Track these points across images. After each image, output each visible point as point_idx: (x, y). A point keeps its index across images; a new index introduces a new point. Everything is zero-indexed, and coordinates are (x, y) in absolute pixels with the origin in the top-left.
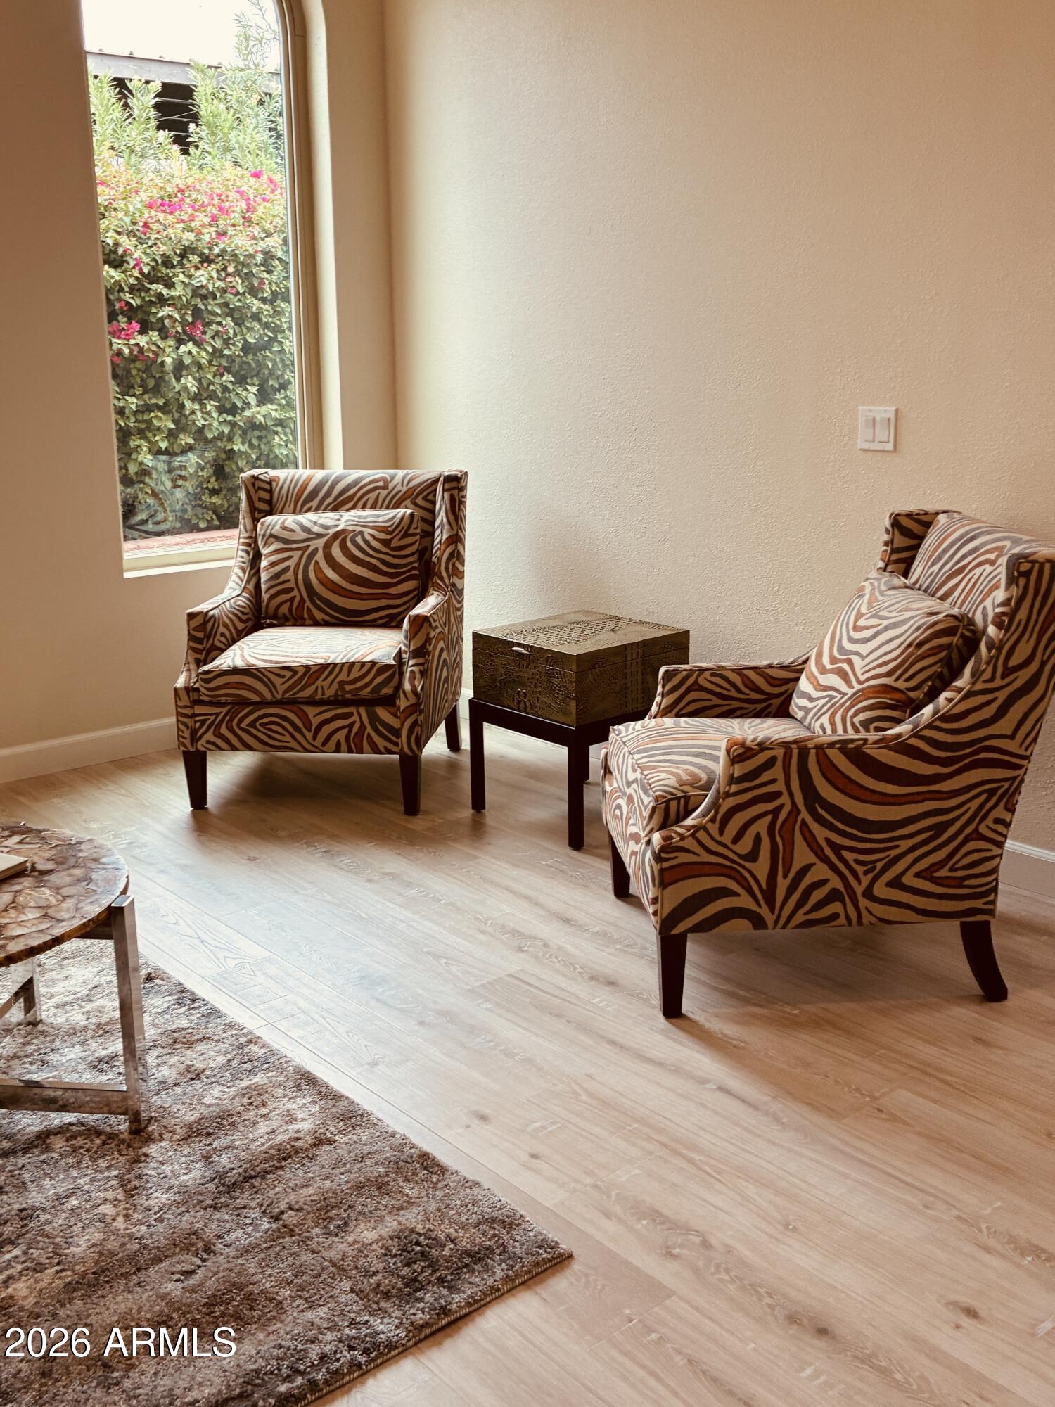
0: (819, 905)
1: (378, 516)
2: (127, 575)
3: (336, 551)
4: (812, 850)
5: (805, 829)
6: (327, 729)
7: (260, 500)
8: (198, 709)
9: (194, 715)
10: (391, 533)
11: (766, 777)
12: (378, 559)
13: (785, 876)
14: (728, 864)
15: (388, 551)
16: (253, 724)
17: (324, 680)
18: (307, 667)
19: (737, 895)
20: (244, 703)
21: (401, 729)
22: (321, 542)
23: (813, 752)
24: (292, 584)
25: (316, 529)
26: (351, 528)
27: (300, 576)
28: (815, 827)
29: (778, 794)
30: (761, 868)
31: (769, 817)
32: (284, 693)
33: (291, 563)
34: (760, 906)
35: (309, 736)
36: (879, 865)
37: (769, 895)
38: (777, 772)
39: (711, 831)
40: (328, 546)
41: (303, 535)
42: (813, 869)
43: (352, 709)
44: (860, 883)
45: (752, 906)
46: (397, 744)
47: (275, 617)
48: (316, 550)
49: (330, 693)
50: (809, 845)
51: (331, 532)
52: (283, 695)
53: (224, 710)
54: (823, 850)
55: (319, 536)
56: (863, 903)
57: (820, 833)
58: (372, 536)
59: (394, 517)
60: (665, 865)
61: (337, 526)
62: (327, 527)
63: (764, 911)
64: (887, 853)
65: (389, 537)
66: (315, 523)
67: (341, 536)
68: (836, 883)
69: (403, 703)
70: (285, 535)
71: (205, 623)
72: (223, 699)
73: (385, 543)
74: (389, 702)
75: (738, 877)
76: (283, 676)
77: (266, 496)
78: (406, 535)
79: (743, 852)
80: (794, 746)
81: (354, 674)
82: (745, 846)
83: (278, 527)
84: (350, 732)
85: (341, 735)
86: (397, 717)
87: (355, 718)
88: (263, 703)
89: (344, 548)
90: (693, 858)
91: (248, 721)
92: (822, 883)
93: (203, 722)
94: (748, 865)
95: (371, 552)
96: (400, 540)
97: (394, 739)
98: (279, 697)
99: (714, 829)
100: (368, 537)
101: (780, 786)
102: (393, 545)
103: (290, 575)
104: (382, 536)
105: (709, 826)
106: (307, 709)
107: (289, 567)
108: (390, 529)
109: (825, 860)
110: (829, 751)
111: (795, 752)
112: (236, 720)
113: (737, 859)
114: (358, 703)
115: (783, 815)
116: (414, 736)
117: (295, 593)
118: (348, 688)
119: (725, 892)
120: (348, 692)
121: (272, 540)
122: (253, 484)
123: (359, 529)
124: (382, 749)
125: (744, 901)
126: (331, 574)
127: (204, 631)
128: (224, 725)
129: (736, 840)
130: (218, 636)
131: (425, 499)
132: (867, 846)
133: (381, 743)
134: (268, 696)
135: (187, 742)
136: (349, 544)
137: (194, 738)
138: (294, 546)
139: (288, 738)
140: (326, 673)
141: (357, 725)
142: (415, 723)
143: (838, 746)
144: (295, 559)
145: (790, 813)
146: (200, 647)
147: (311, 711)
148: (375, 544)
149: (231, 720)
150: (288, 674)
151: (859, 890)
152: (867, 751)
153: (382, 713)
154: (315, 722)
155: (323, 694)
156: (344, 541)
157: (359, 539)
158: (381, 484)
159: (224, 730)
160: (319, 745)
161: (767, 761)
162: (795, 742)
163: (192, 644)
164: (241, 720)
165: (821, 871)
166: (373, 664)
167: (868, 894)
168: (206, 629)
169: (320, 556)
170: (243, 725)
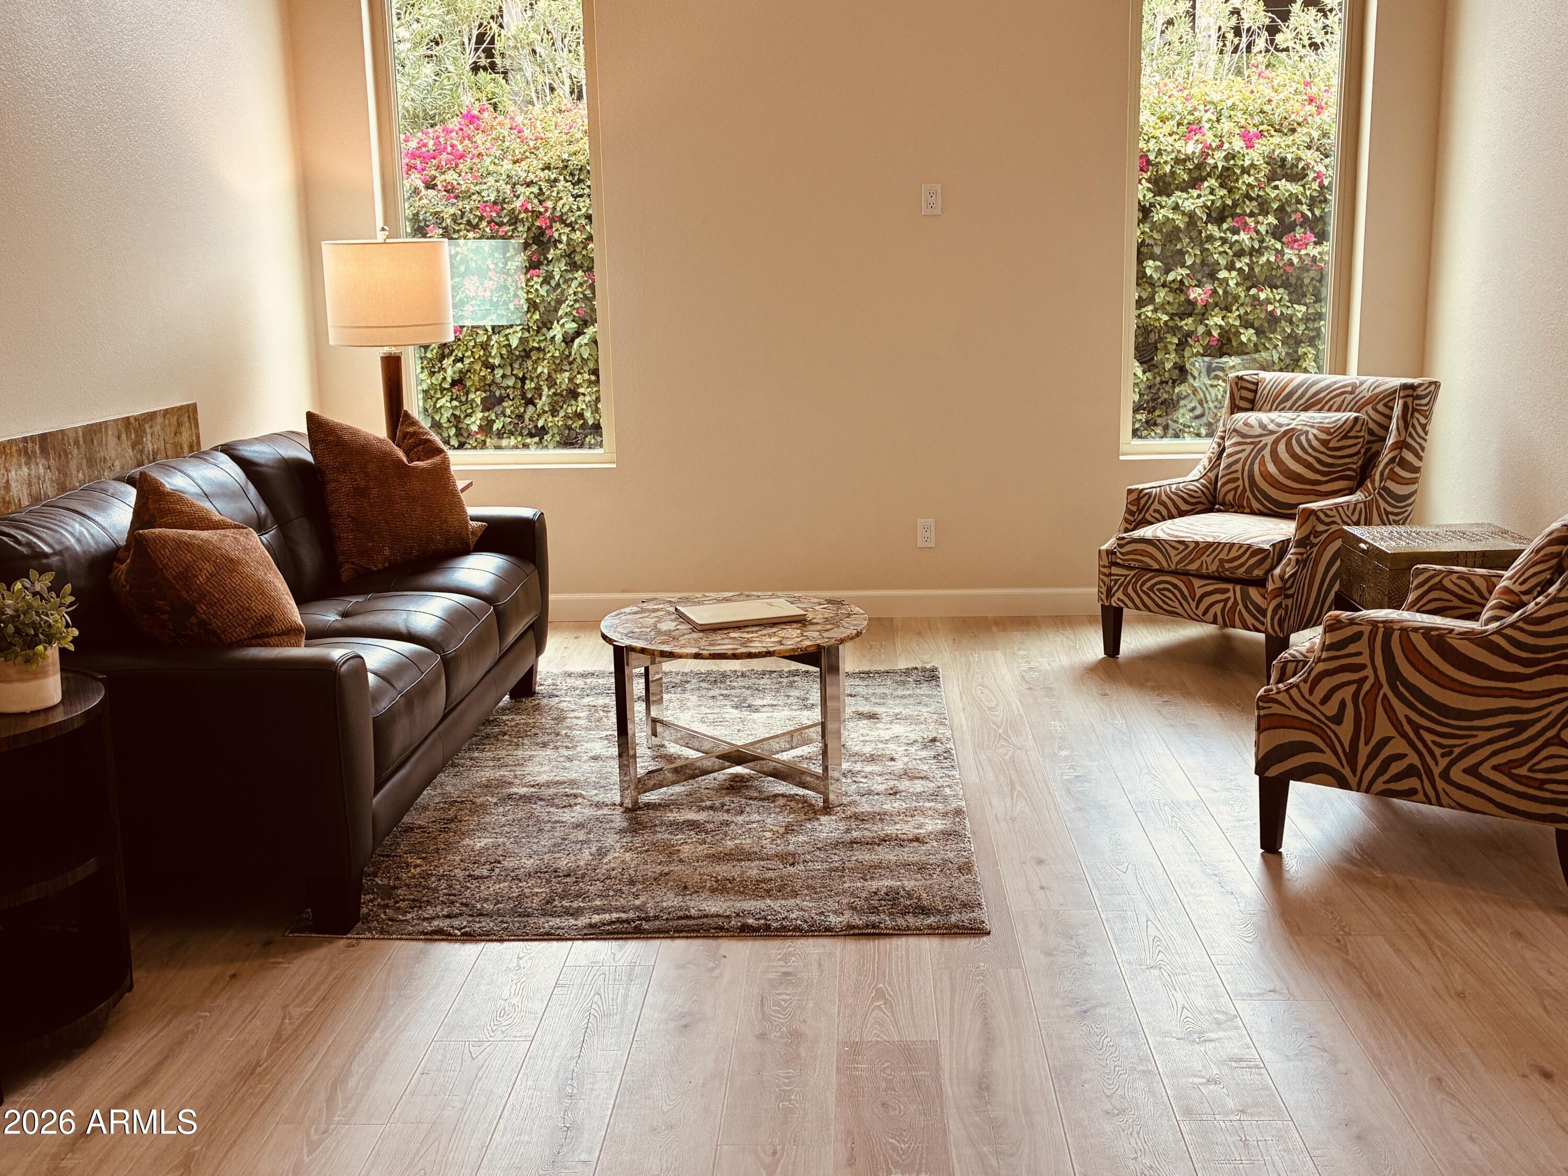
0: (1397, 778)
1: (1326, 418)
2: (1122, 458)
3: (1281, 448)
4: (1392, 723)
5: (1386, 702)
6: (1208, 601)
7: (1242, 398)
8: (1115, 570)
9: (1110, 575)
10: (1331, 434)
11: (1352, 649)
12: (1315, 458)
13: (1367, 743)
14: (1316, 722)
15: (1326, 451)
16: (1151, 588)
17: (1208, 556)
18: (1197, 543)
19: (1322, 751)
20: (1148, 569)
21: (1267, 609)
22: (1273, 438)
23: (1397, 633)
24: (1239, 475)
25: (1271, 427)
26: (1299, 427)
27: (1247, 468)
28: (1395, 702)
29: (1362, 667)
30: (1345, 731)
31: (1354, 687)
32: (1177, 564)
33: (1243, 456)
34: (1343, 767)
35: (1193, 605)
36: (1457, 751)
37: (1352, 757)
38: (1361, 646)
39: (1302, 690)
40: (1276, 442)
41: (1259, 431)
42: (1392, 741)
43: (1230, 586)
44: (1437, 764)
45: (1335, 764)
46: (1263, 623)
47: (1223, 504)
48: (1266, 444)
49: (1213, 568)
50: (1389, 718)
51: (1283, 429)
52: (1176, 565)
53: (1132, 573)
54: (1402, 726)
55: (1272, 432)
56: (1440, 784)
57: (1401, 710)
58: (1315, 436)
59: (1339, 420)
60: (1262, 713)
61: (1289, 424)
62: (1280, 425)
63: (1347, 772)
64: (1465, 741)
65: (1329, 437)
66: (1272, 421)
67: (1289, 434)
68: (1413, 759)
69: (1270, 586)
70: (1245, 430)
71: (1138, 499)
72: (1132, 564)
73: (1324, 443)
74: (1260, 583)
75: (1324, 736)
76: (1177, 549)
77: (1250, 395)
78: (1345, 437)
79: (1329, 714)
80: (1379, 625)
81: (1233, 554)
82: (1331, 708)
83: (1241, 423)
84: (1225, 606)
85: (1218, 608)
86: (1266, 599)
87: (1231, 594)
88: (1161, 571)
89: (1289, 445)
90: (1286, 712)
91: (1148, 584)
92: (1401, 756)
93: (1116, 581)
94: (1333, 726)
95: (1310, 451)
96: (1338, 441)
97: (1261, 618)
98: (1173, 567)
99: (1305, 688)
100: (1311, 437)
101: (1364, 659)
102: (1331, 445)
103: (1239, 466)
104: (1323, 436)
105: (1302, 685)
106: (1193, 580)
107: (1240, 459)
108: (1332, 430)
109: (1404, 735)
110: (1412, 635)
111: (1381, 630)
112: (1140, 583)
113: (1323, 719)
114: (1236, 581)
115: (1366, 687)
116: (1277, 617)
117: (1240, 482)
118: (1227, 566)
119: (1310, 747)
120: (1227, 570)
121: (1234, 434)
122: (1237, 384)
123: (1306, 428)
124: (1251, 627)
125: (1327, 758)
126: (1271, 468)
127: (1138, 505)
128: (1130, 586)
129: (1324, 701)
130: (1151, 511)
131: (1386, 405)
132: (1445, 730)
133: (1250, 620)
134: (1165, 565)
135: (1104, 597)
136: (1294, 441)
137: (1109, 594)
138: (1249, 440)
139: (1177, 604)
140: (1211, 550)
141: (1232, 601)
142: (1279, 606)
143: (1421, 631)
144: (1247, 452)
145: (1373, 685)
146: (1132, 519)
147: (1197, 583)
148: (1315, 443)
149: (1136, 583)
150: (1181, 547)
151: (1436, 771)
152: (1448, 640)
153: (1253, 592)
154: (1199, 593)
155: (1207, 569)
156: (1290, 438)
157: (1303, 438)
158: (1349, 389)
159: (1130, 590)
160: (1200, 614)
161: (1355, 634)
162: (1383, 622)
163: (1127, 516)
164: (1143, 584)
165: (1398, 746)
166: (1250, 546)
167: (1445, 775)
168: (1139, 503)
169: (1267, 452)
170: (1144, 588)
